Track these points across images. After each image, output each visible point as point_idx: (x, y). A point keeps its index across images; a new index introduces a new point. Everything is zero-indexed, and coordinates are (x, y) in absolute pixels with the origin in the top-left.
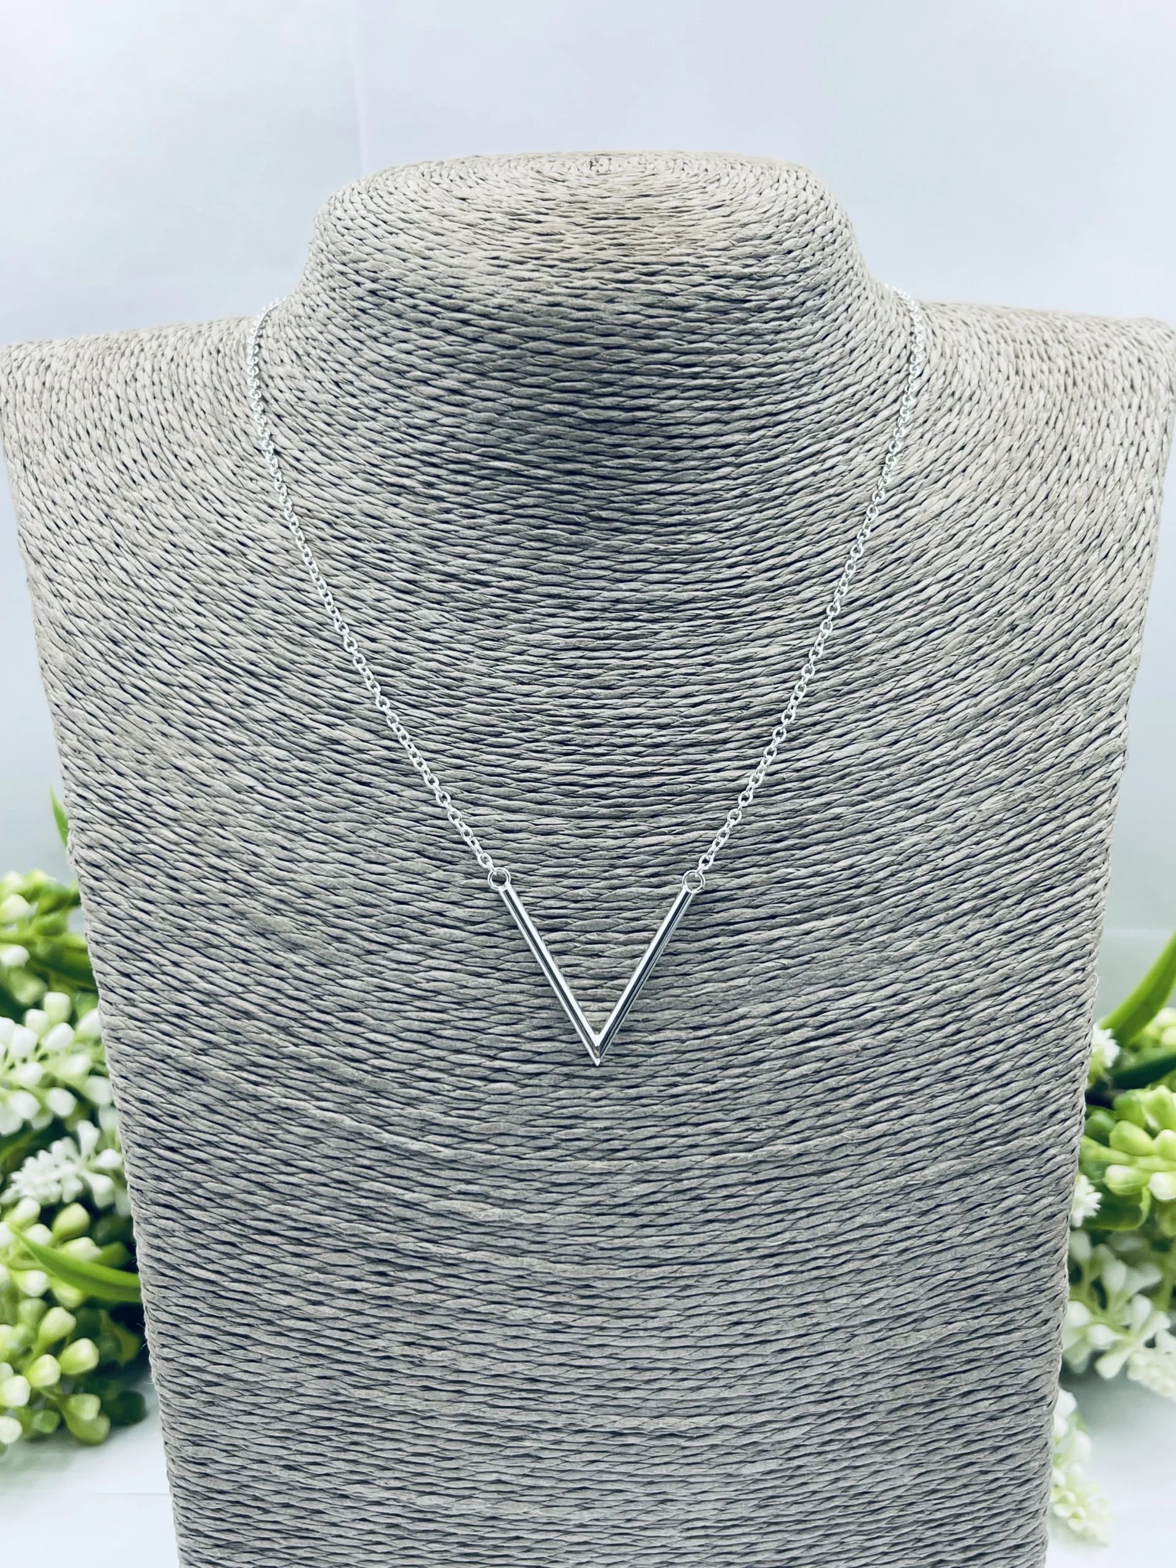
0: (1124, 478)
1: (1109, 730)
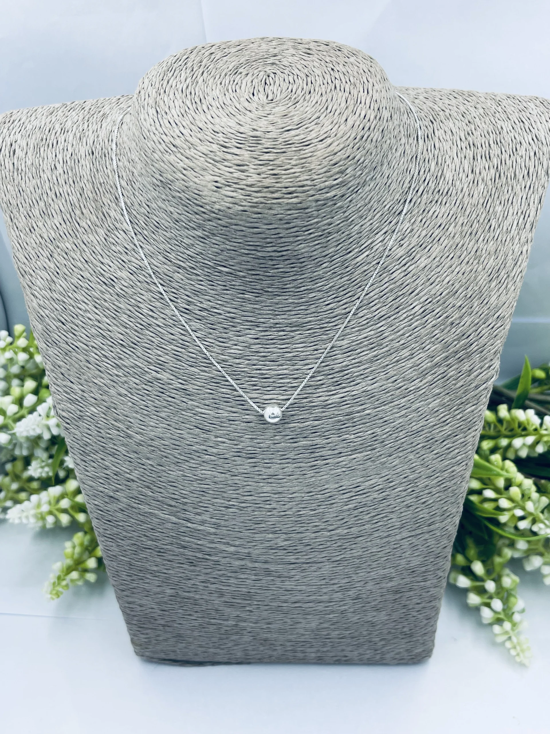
0: (515, 236)
1: (490, 367)
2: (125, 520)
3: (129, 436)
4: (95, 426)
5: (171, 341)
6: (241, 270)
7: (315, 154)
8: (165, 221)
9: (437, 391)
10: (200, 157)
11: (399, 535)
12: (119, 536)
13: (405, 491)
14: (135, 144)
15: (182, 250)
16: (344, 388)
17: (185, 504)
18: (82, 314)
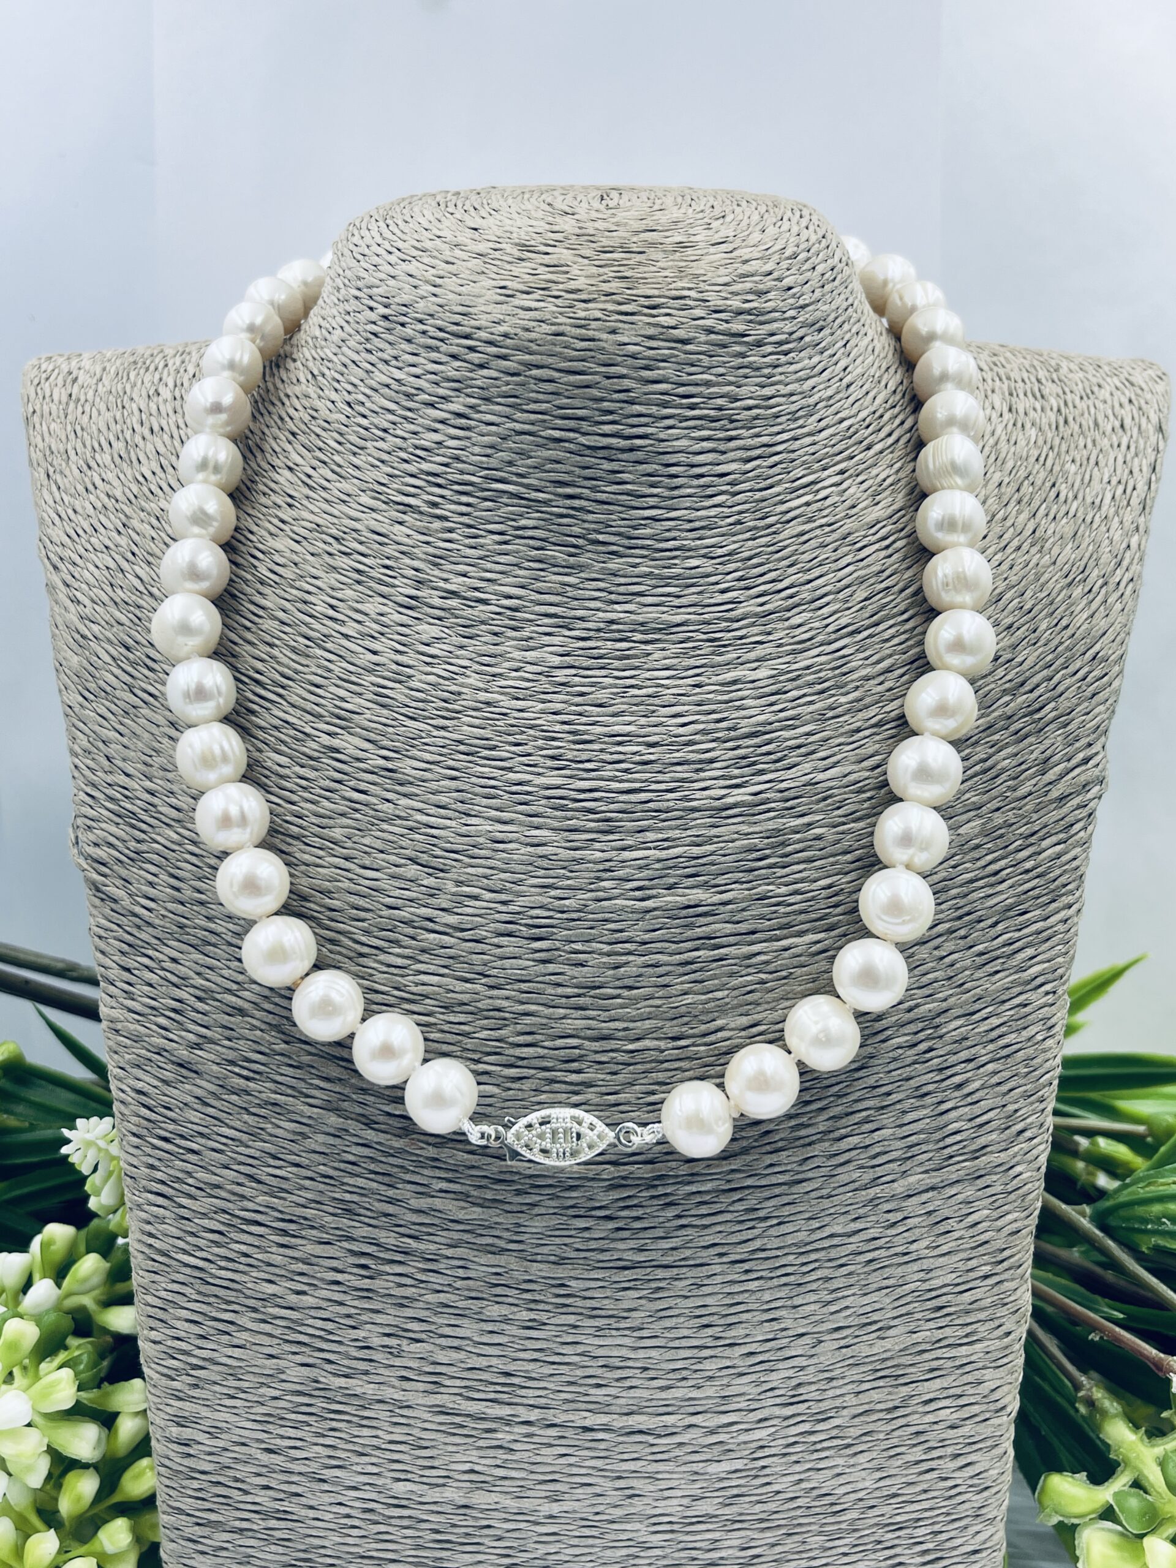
9: (973, 799)
16: (761, 772)
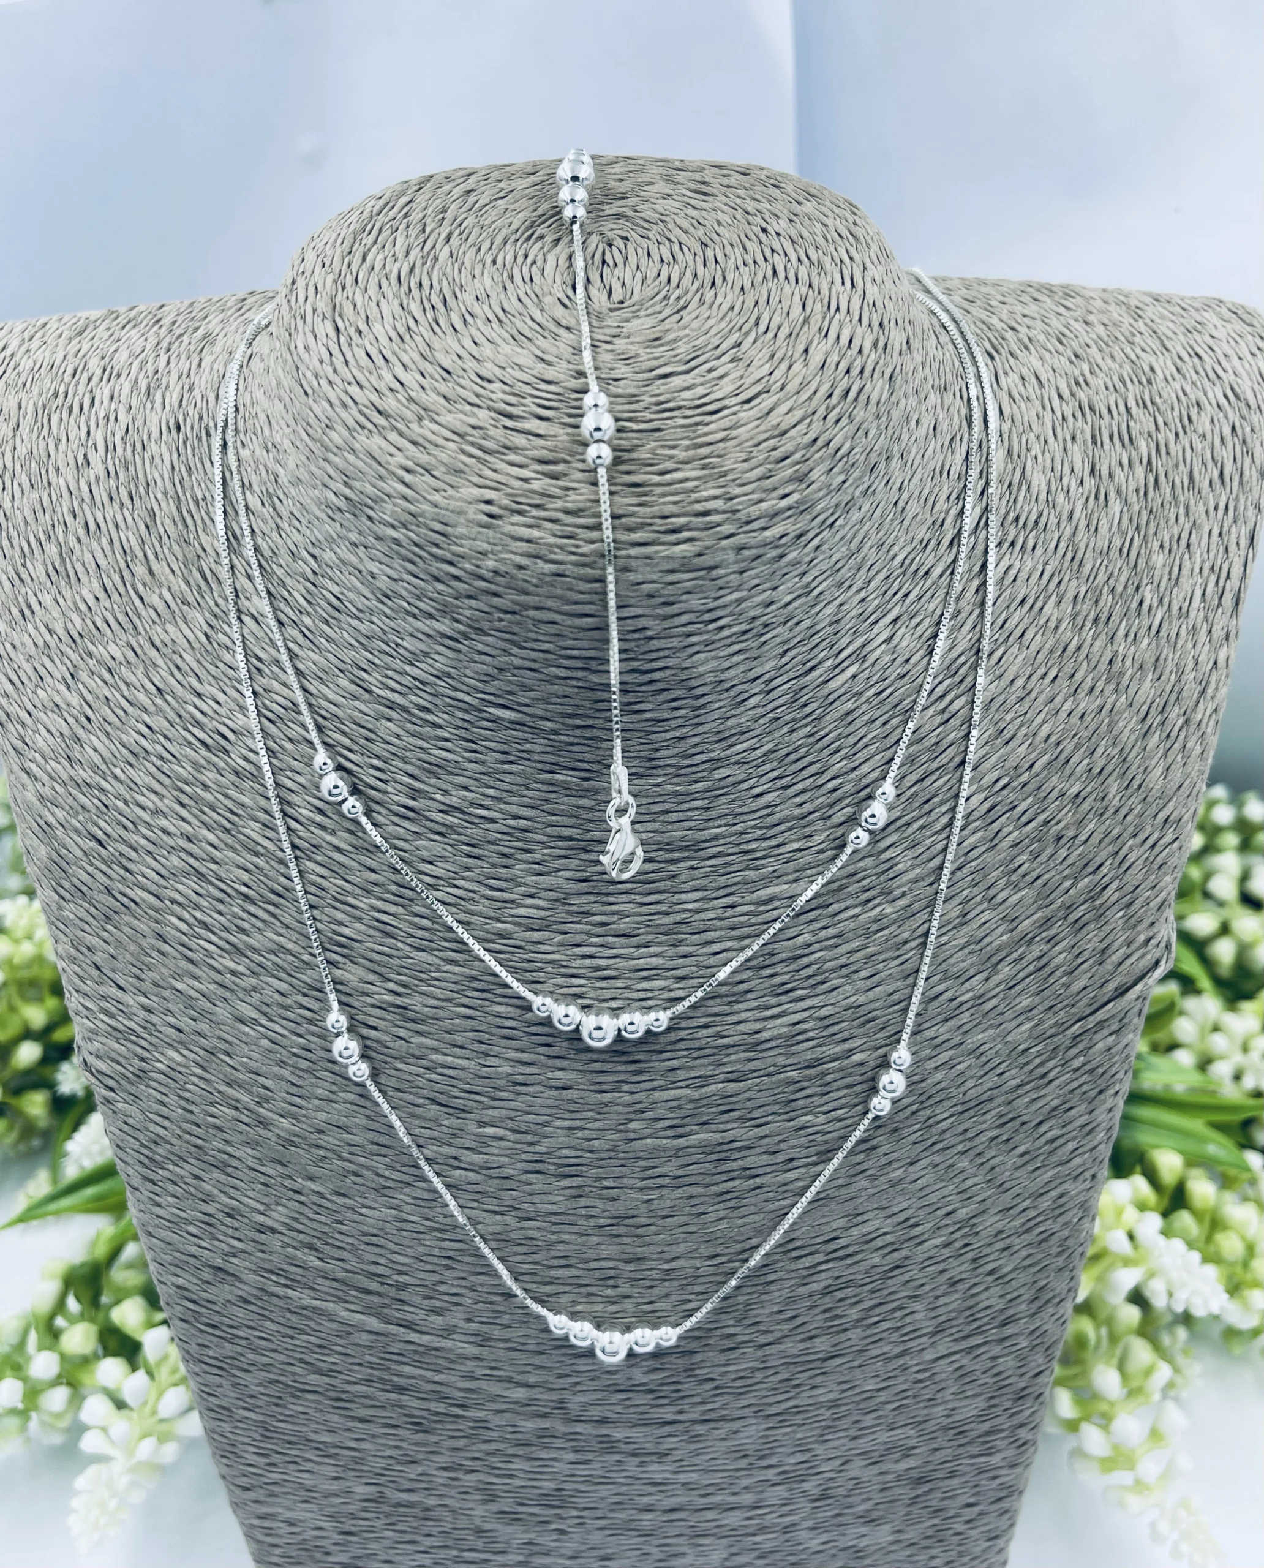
0: (1199, 624)
2: (251, 1323)
3: (264, 1124)
4: (179, 1096)
5: (370, 887)
6: (549, 715)
7: (734, 433)
8: (357, 595)
10: (447, 440)
11: (930, 1350)
12: (237, 1363)
13: (947, 1245)
14: (281, 406)
15: (398, 664)
17: (402, 1287)
18: (148, 819)
